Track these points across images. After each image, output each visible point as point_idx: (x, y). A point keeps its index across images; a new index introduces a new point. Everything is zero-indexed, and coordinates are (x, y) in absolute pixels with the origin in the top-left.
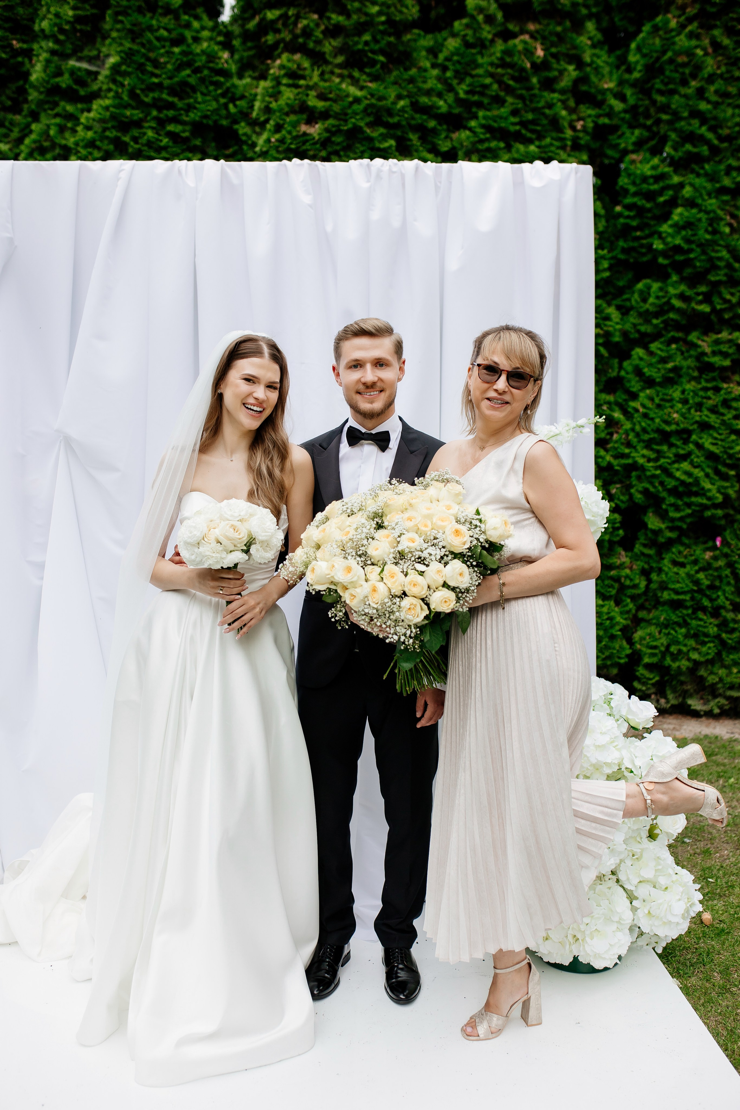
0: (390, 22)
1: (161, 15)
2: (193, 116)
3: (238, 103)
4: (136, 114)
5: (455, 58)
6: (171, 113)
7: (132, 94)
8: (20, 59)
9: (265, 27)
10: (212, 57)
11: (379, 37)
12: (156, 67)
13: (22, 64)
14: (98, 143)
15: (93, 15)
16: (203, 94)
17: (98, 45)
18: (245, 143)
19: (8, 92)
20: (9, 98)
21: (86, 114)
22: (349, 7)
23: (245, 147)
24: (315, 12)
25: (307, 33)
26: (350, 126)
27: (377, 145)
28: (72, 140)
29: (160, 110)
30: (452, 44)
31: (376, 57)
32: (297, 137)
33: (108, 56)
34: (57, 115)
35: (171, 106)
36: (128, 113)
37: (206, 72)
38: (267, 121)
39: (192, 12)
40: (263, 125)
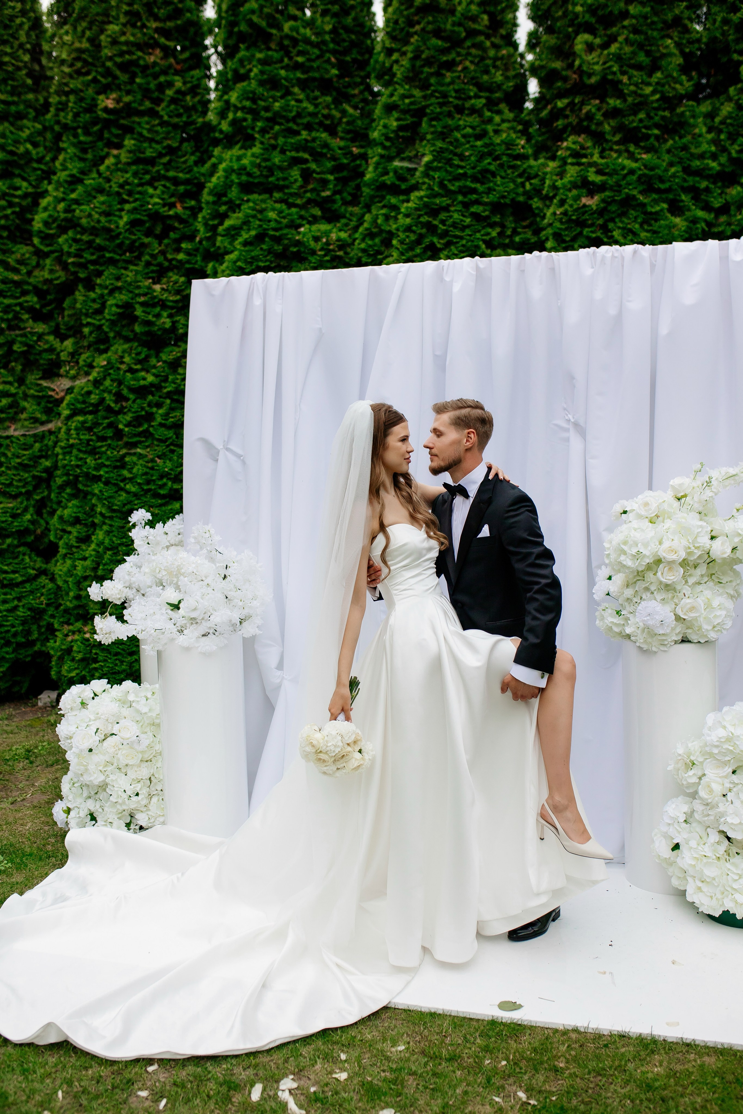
0: (664, 98)
1: (467, 115)
2: (492, 198)
3: (532, 181)
4: (444, 201)
5: (728, 121)
6: (474, 197)
7: (442, 185)
8: (358, 162)
9: (557, 114)
10: (509, 145)
11: (652, 114)
12: (462, 160)
13: (360, 166)
14: (414, 228)
15: (412, 123)
16: (502, 178)
17: (417, 146)
18: (538, 215)
19: (349, 189)
20: (350, 194)
21: (405, 205)
22: (626, 91)
23: (538, 219)
24: (595, 98)
25: (590, 117)
26: (624, 196)
27: (649, 209)
28: (394, 226)
29: (465, 195)
30: (727, 109)
31: (650, 132)
32: (578, 209)
33: (423, 155)
34: (384, 206)
35: (474, 191)
36: (437, 201)
37: (505, 158)
38: (554, 196)
39: (496, 108)
40: (551, 199)
